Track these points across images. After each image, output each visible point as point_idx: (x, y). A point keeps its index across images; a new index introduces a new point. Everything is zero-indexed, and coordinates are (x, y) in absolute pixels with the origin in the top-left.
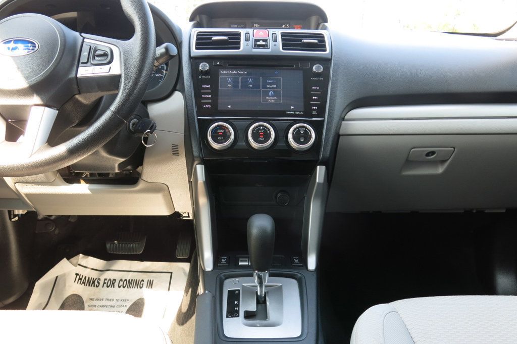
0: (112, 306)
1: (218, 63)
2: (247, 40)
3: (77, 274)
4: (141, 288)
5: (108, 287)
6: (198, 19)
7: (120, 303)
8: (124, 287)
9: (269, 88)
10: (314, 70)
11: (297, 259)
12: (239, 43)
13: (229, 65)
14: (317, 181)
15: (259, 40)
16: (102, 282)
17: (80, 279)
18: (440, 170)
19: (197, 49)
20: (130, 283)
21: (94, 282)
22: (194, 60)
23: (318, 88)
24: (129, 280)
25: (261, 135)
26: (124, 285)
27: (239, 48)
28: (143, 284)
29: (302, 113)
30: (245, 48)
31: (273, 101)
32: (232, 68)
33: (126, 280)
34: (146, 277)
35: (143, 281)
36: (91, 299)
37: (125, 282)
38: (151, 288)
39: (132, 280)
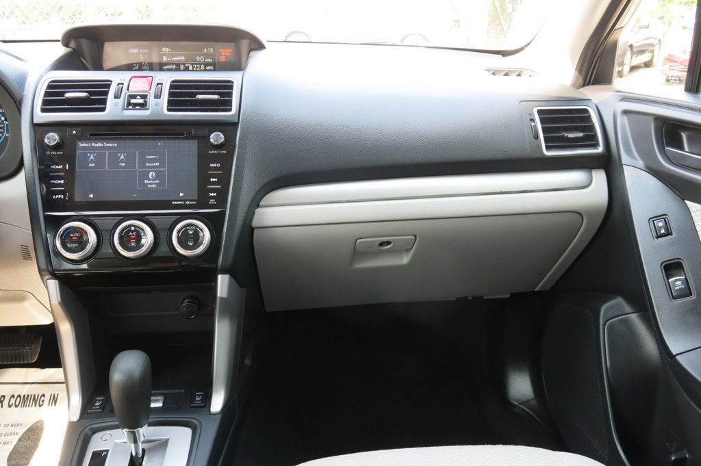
1: (74, 132)
2: (117, 96)
4: (40, 406)
6: (73, 44)
7: (10, 429)
8: (16, 406)
9: (149, 167)
10: (212, 140)
11: (199, 396)
12: (104, 102)
13: (91, 135)
14: (219, 295)
15: (134, 97)
18: (405, 260)
19: (43, 110)
20: (25, 400)
22: (39, 129)
23: (218, 165)
24: (24, 396)
25: (133, 239)
26: (17, 404)
27: (103, 110)
28: (43, 401)
29: (194, 203)
30: (114, 109)
31: (154, 186)
32: (96, 139)
33: (19, 396)
34: (48, 391)
35: (43, 395)
37: (19, 398)
38: (55, 405)
39: (28, 396)
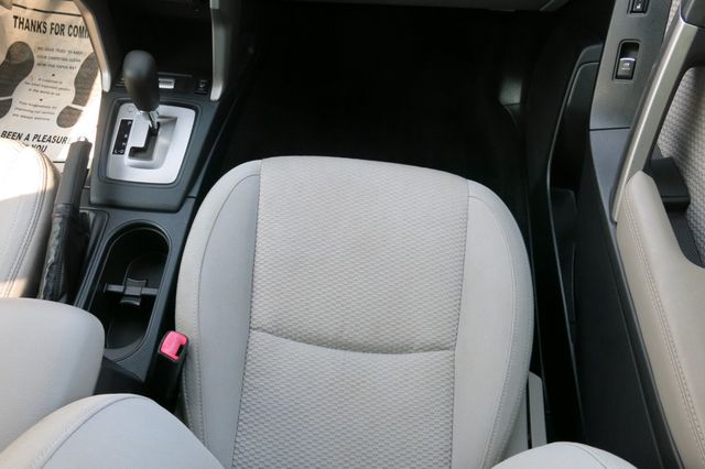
0: (64, 59)
3: (16, 17)
5: (57, 34)
7: (73, 56)
8: (75, 36)
11: (203, 84)
14: (211, 8)
16: (49, 27)
17: (21, 23)
20: (81, 32)
21: (39, 27)
24: (80, 27)
26: (75, 33)
33: (76, 27)
36: (39, 48)
37: (76, 29)
39: (83, 27)
